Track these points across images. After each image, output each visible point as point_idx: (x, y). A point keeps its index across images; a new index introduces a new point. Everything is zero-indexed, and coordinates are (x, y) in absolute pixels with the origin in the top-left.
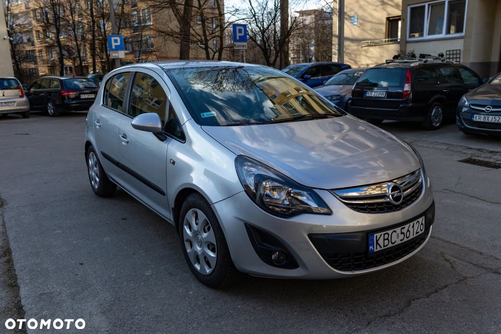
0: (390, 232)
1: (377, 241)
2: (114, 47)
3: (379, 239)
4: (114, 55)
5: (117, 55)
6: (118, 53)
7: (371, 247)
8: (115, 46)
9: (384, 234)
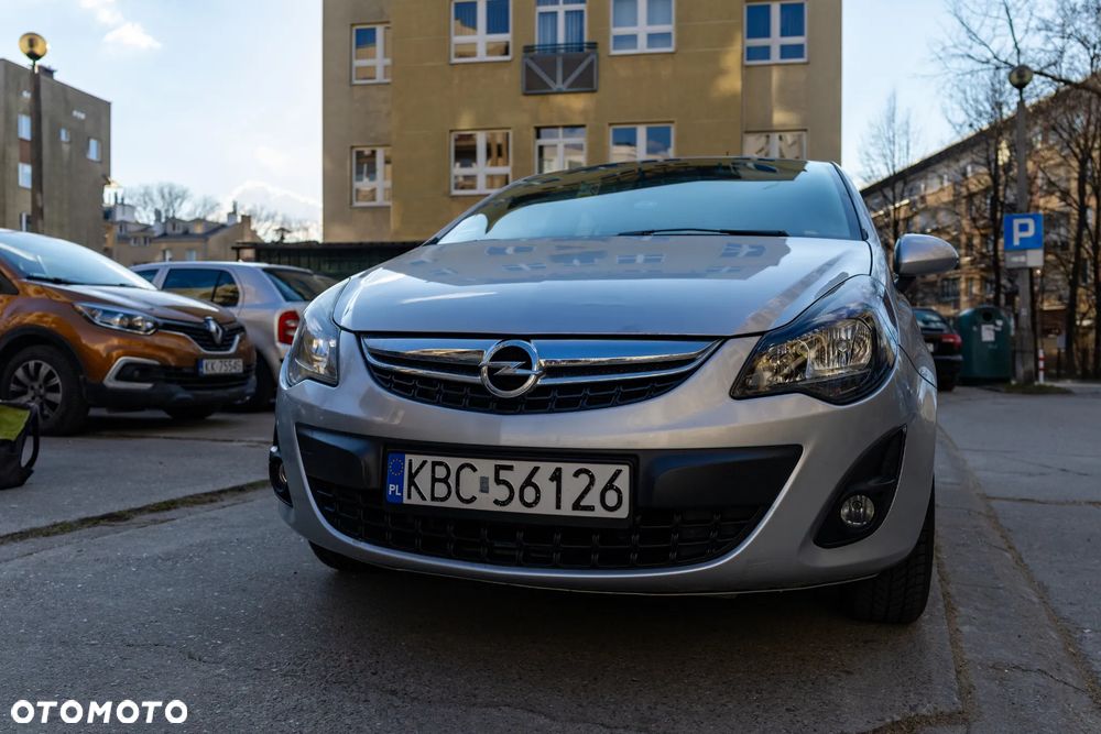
0: (454, 463)
1: (412, 476)
2: (1016, 242)
3: (417, 472)
4: (1015, 259)
5: (1022, 259)
6: (1025, 255)
7: (392, 488)
8: (1021, 239)
9: (435, 464)
